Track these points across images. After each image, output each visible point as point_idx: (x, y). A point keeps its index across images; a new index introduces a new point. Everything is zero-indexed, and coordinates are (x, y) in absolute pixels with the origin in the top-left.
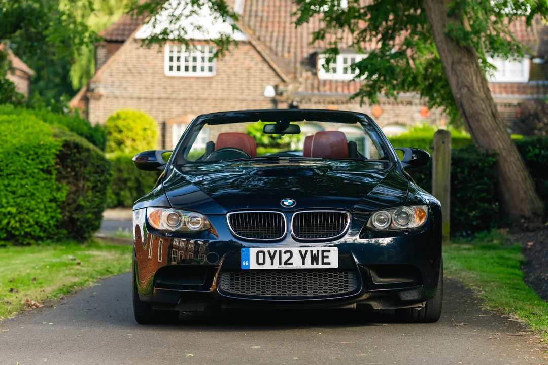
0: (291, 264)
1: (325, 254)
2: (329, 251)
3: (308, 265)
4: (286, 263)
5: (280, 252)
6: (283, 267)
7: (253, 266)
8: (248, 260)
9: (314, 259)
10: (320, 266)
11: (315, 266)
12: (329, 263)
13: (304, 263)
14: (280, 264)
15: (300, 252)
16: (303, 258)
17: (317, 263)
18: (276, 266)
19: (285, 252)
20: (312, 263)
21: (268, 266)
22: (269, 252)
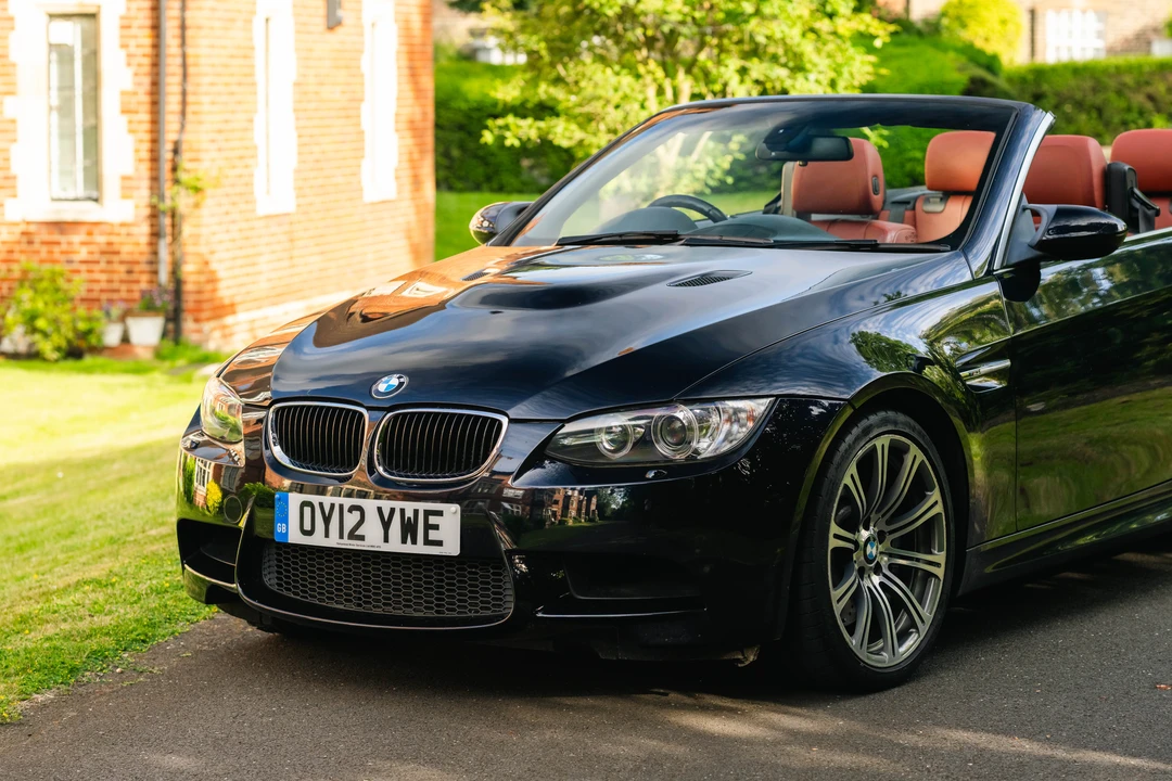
0: (362, 538)
1: (433, 520)
2: (440, 513)
3: (395, 545)
4: (352, 536)
5: (341, 506)
6: (347, 543)
7: (295, 537)
8: (285, 520)
9: (409, 529)
10: (421, 548)
11: (409, 548)
12: (439, 543)
13: (386, 540)
14: (341, 537)
15: (380, 509)
16: (386, 525)
17: (414, 542)
18: (333, 541)
19: (350, 510)
20: (404, 541)
21: (318, 540)
22: (321, 504)
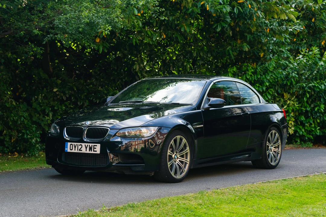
0: (82, 150)
1: (95, 147)
2: (96, 146)
3: (88, 152)
4: (80, 150)
5: (78, 145)
6: (79, 152)
7: (69, 151)
8: (67, 148)
9: (90, 149)
10: (93, 152)
11: (90, 152)
12: (96, 151)
13: (86, 151)
14: (78, 150)
15: (85, 145)
16: (86, 148)
17: (91, 151)
18: (76, 151)
19: (80, 145)
20: (89, 151)
21: (73, 151)
22: (74, 144)
